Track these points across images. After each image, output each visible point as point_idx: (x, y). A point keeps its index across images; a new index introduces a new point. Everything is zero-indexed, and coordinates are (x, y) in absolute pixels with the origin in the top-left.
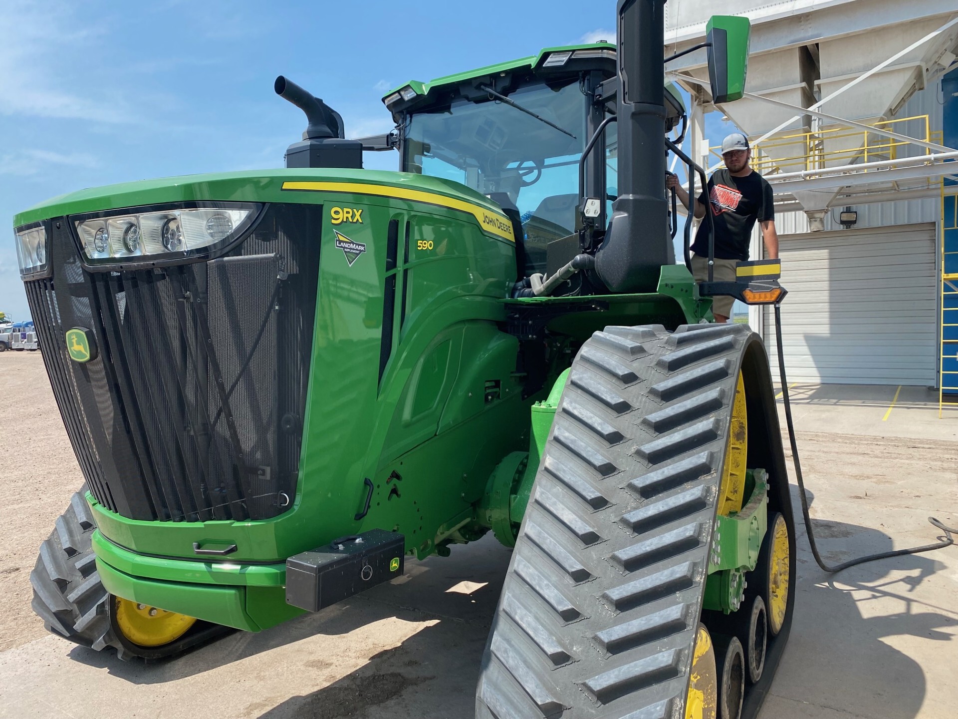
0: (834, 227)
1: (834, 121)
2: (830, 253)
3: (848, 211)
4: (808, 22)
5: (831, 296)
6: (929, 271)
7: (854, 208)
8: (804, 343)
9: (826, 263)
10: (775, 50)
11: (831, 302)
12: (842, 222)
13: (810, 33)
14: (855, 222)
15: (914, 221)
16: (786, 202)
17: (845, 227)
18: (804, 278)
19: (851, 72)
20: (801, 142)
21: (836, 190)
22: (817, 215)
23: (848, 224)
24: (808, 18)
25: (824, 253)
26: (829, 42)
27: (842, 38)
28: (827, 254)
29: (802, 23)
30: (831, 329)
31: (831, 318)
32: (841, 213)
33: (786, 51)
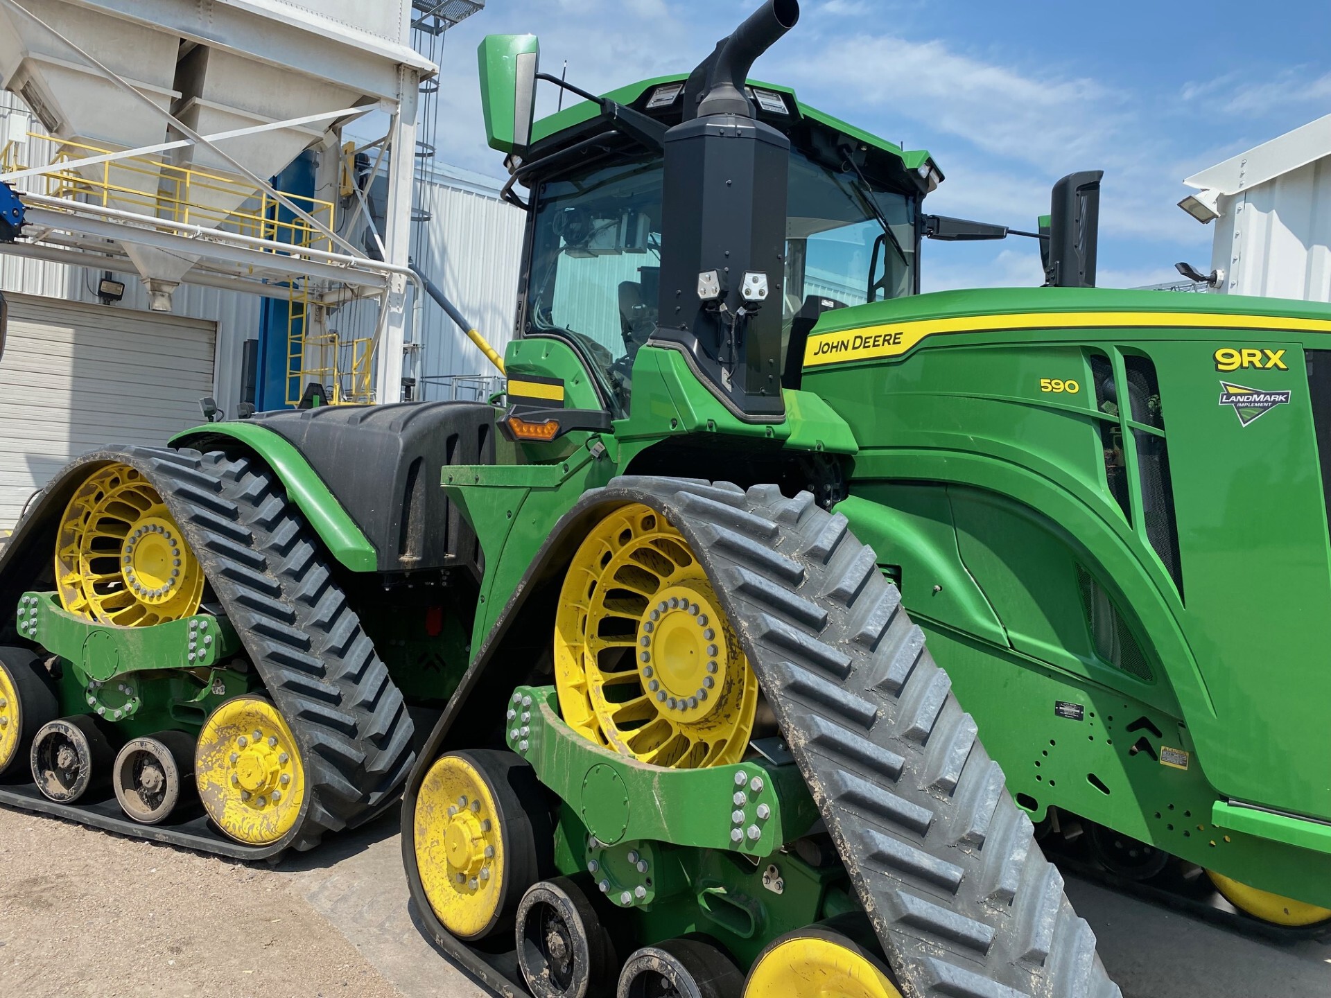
0: (85, 298)
1: (236, 170)
2: (76, 335)
3: (108, 277)
4: (209, 13)
5: (73, 400)
6: (206, 384)
7: (117, 276)
8: (25, 467)
9: (68, 349)
10: (158, 27)
11: (73, 409)
12: (101, 294)
13: (210, 30)
14: (119, 298)
15: (194, 315)
16: (48, 245)
17: (102, 301)
18: (35, 366)
19: (260, 112)
20: (156, 175)
21: (196, 259)
22: (166, 289)
23: (107, 297)
24: (210, 7)
25: (67, 333)
26: (224, 54)
27: (247, 59)
28: (70, 336)
29: (201, 9)
30: (71, 449)
31: (72, 432)
32: (102, 280)
33: (164, 35)
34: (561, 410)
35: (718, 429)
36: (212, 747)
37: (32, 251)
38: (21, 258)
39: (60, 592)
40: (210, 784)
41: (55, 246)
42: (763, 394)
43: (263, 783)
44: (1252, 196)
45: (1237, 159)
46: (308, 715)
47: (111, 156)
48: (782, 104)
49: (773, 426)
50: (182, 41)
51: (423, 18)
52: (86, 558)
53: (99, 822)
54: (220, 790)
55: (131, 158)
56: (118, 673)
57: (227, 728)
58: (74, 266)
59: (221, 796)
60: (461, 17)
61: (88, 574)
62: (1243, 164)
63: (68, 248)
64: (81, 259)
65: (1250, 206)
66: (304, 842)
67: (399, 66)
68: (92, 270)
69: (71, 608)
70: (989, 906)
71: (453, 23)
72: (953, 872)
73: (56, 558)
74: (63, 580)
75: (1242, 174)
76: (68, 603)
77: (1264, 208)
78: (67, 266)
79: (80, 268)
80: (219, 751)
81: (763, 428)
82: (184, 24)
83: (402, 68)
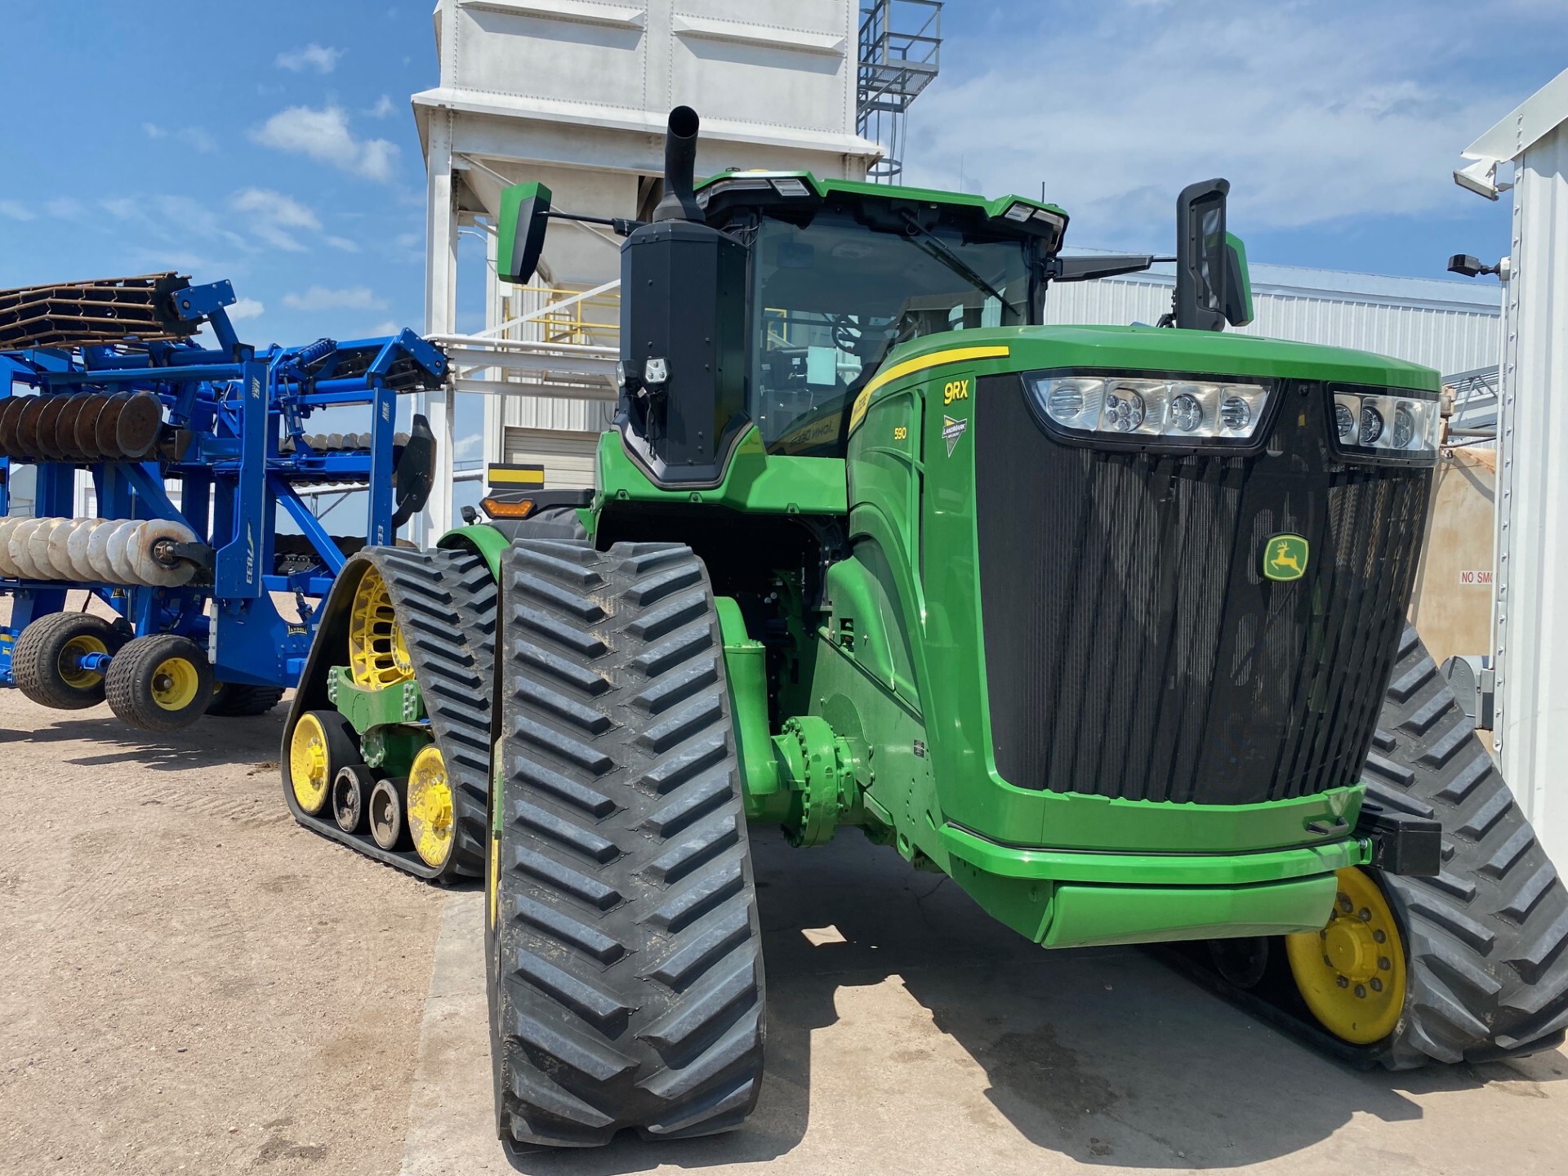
32: (616, 410)
33: (624, 176)
34: (540, 490)
35: (631, 497)
36: (415, 787)
37: (540, 390)
38: (534, 398)
39: (352, 667)
40: (415, 818)
41: (577, 385)
42: (691, 464)
43: (439, 816)
44: (1531, 158)
45: (1513, 115)
46: (461, 760)
47: (582, 296)
48: (802, 187)
49: (701, 492)
50: (641, 179)
51: (877, 96)
52: (370, 640)
53: (360, 847)
54: (421, 823)
55: (600, 295)
56: (369, 727)
57: (423, 771)
58: (593, 401)
59: (421, 828)
60: (920, 89)
61: (371, 652)
62: (1520, 120)
63: (587, 386)
64: (600, 394)
65: (1531, 172)
66: (458, 866)
67: (844, 157)
68: (607, 403)
69: (359, 679)
70: (642, 879)
71: (914, 96)
72: (597, 843)
73: (350, 639)
74: (355, 657)
75: (1520, 133)
76: (357, 675)
77: (1546, 172)
78: (587, 402)
79: (598, 403)
80: (420, 791)
81: (686, 494)
82: (638, 161)
83: (848, 158)
